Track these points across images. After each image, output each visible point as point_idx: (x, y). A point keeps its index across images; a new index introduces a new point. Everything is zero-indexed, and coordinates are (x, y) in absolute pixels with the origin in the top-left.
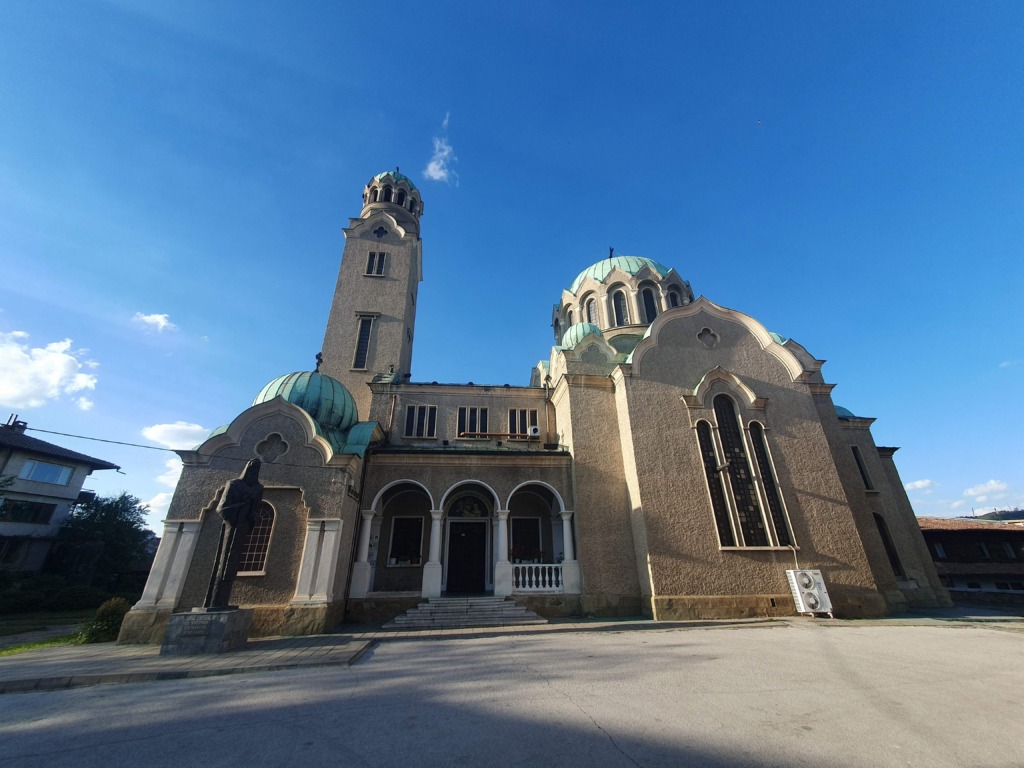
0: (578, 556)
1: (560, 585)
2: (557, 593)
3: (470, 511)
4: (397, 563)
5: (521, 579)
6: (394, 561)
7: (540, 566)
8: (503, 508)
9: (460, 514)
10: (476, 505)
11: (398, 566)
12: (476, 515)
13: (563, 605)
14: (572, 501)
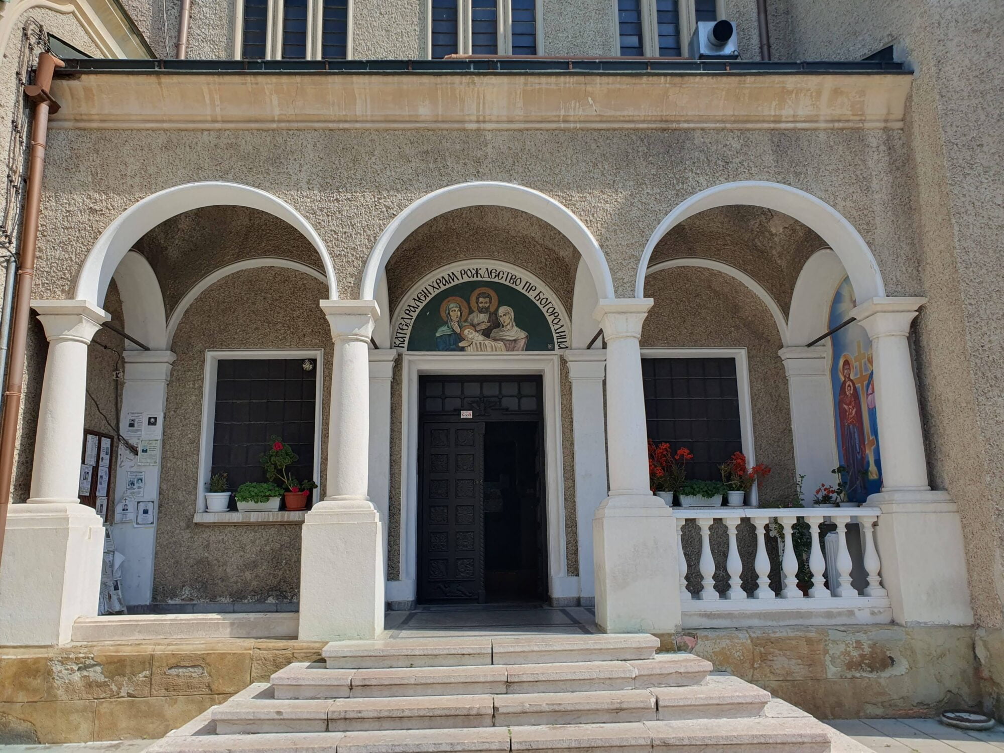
0: (947, 470)
1: (874, 588)
2: (863, 617)
3: (487, 333)
4: (232, 506)
5: (708, 565)
6: (219, 500)
7: (761, 517)
8: (623, 289)
9: (453, 343)
10: (506, 313)
11: (235, 517)
12: (511, 345)
13: (902, 667)
14: (917, 262)
